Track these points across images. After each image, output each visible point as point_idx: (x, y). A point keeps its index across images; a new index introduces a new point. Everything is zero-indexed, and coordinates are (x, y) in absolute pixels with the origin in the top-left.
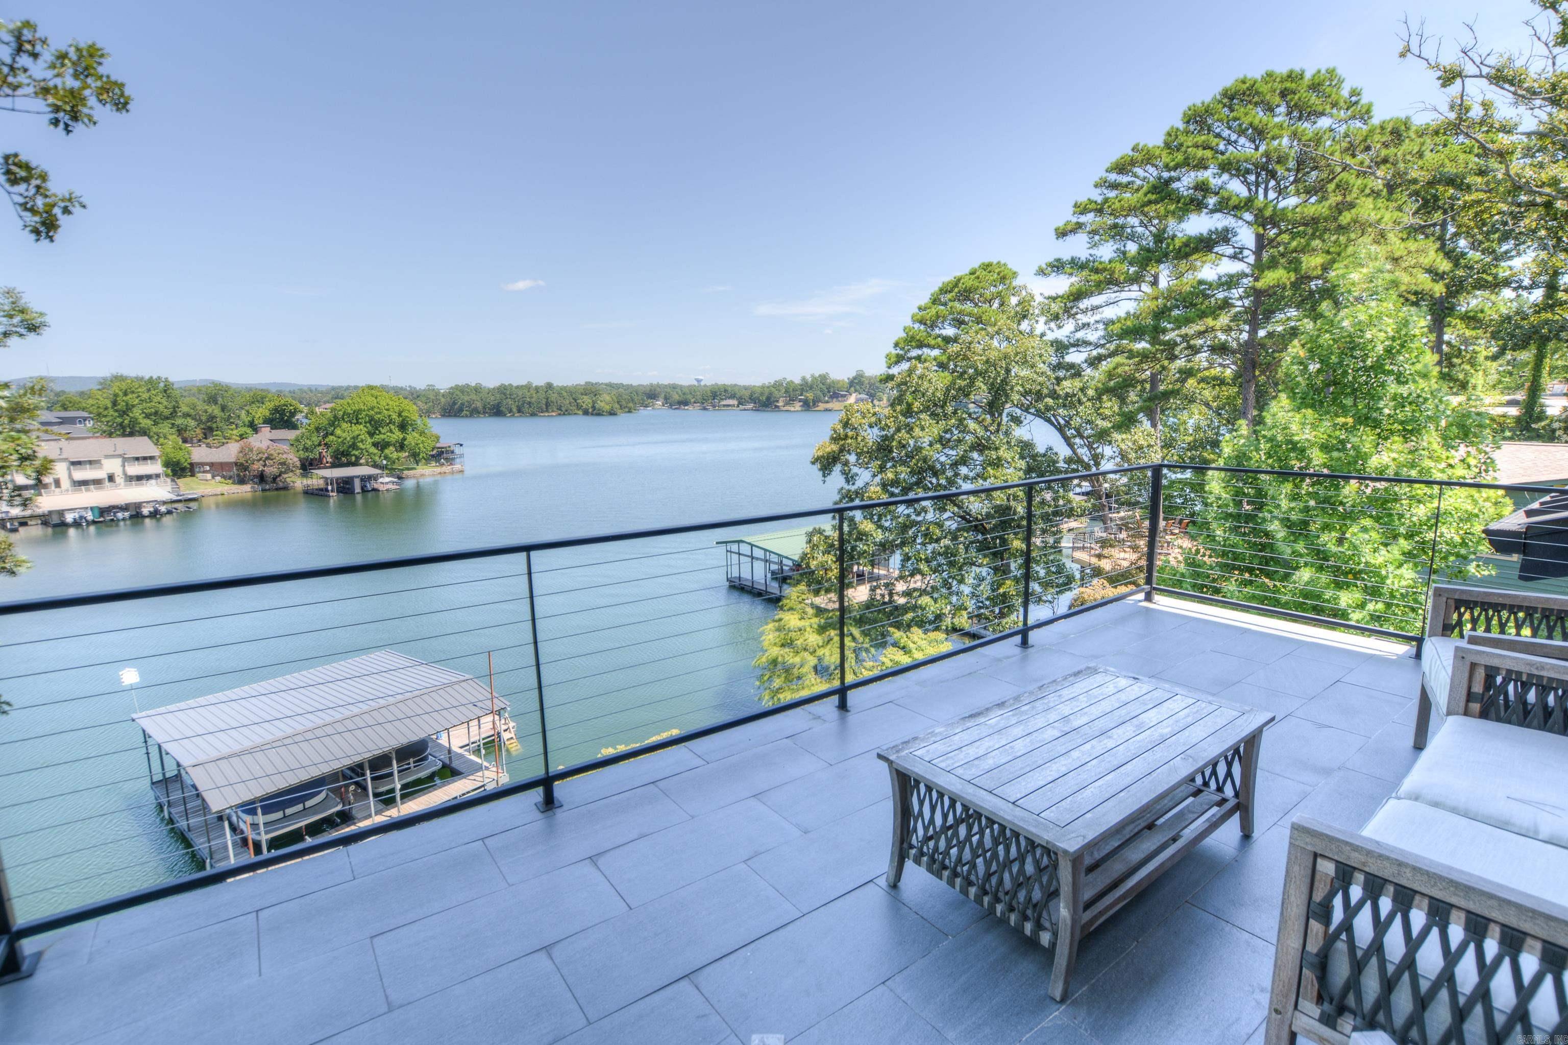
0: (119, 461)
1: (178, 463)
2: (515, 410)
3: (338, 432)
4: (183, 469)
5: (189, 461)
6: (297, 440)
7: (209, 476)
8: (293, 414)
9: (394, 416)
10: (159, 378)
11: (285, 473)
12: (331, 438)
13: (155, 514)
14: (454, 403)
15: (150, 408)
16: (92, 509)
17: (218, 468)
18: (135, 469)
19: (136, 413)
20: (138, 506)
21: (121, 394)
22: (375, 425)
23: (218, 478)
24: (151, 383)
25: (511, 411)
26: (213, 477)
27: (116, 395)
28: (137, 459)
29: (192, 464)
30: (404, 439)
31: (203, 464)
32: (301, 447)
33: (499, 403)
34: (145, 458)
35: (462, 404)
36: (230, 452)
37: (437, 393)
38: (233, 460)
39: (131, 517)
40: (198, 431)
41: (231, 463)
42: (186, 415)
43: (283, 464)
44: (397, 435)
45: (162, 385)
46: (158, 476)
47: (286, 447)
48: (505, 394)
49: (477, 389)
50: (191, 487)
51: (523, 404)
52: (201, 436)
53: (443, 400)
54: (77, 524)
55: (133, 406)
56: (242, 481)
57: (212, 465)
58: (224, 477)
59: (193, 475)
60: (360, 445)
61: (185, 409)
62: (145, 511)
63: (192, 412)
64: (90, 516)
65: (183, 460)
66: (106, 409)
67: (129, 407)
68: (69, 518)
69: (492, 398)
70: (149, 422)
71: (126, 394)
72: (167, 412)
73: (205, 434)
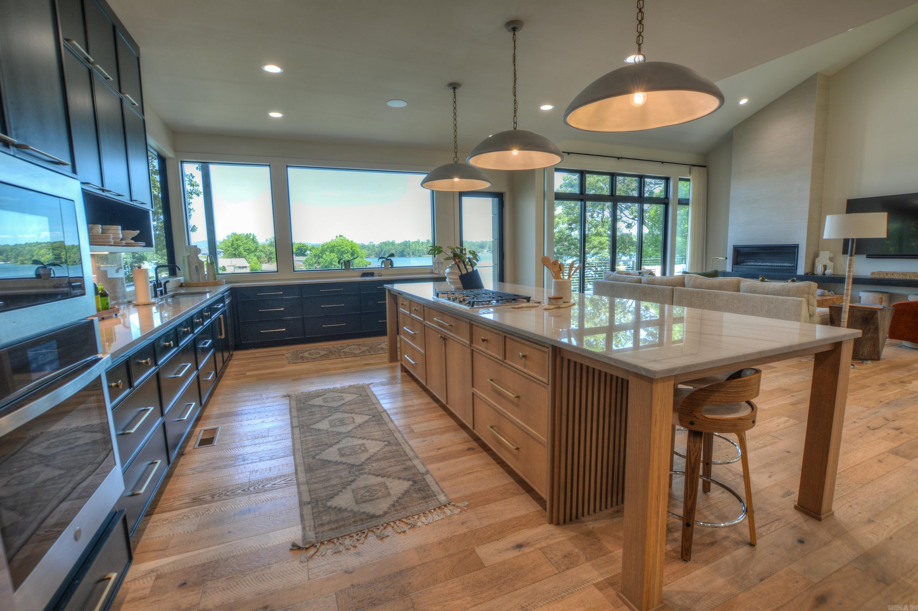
2: (411, 254)
3: (324, 256)
5: (261, 269)
6: (306, 261)
8: (306, 251)
10: (250, 234)
12: (321, 259)
14: (382, 251)
15: (247, 246)
19: (241, 249)
21: (235, 240)
24: (247, 236)
25: (409, 254)
27: (233, 241)
32: (308, 264)
33: (403, 250)
35: (385, 251)
37: (374, 246)
40: (266, 259)
42: (262, 251)
45: (252, 237)
47: (301, 263)
48: (406, 246)
49: (393, 244)
51: (415, 251)
52: (266, 261)
53: (376, 249)
55: (240, 246)
61: (261, 248)
66: (229, 247)
67: (239, 246)
69: (400, 248)
70: (246, 253)
71: (237, 241)
72: (253, 249)
73: (269, 261)
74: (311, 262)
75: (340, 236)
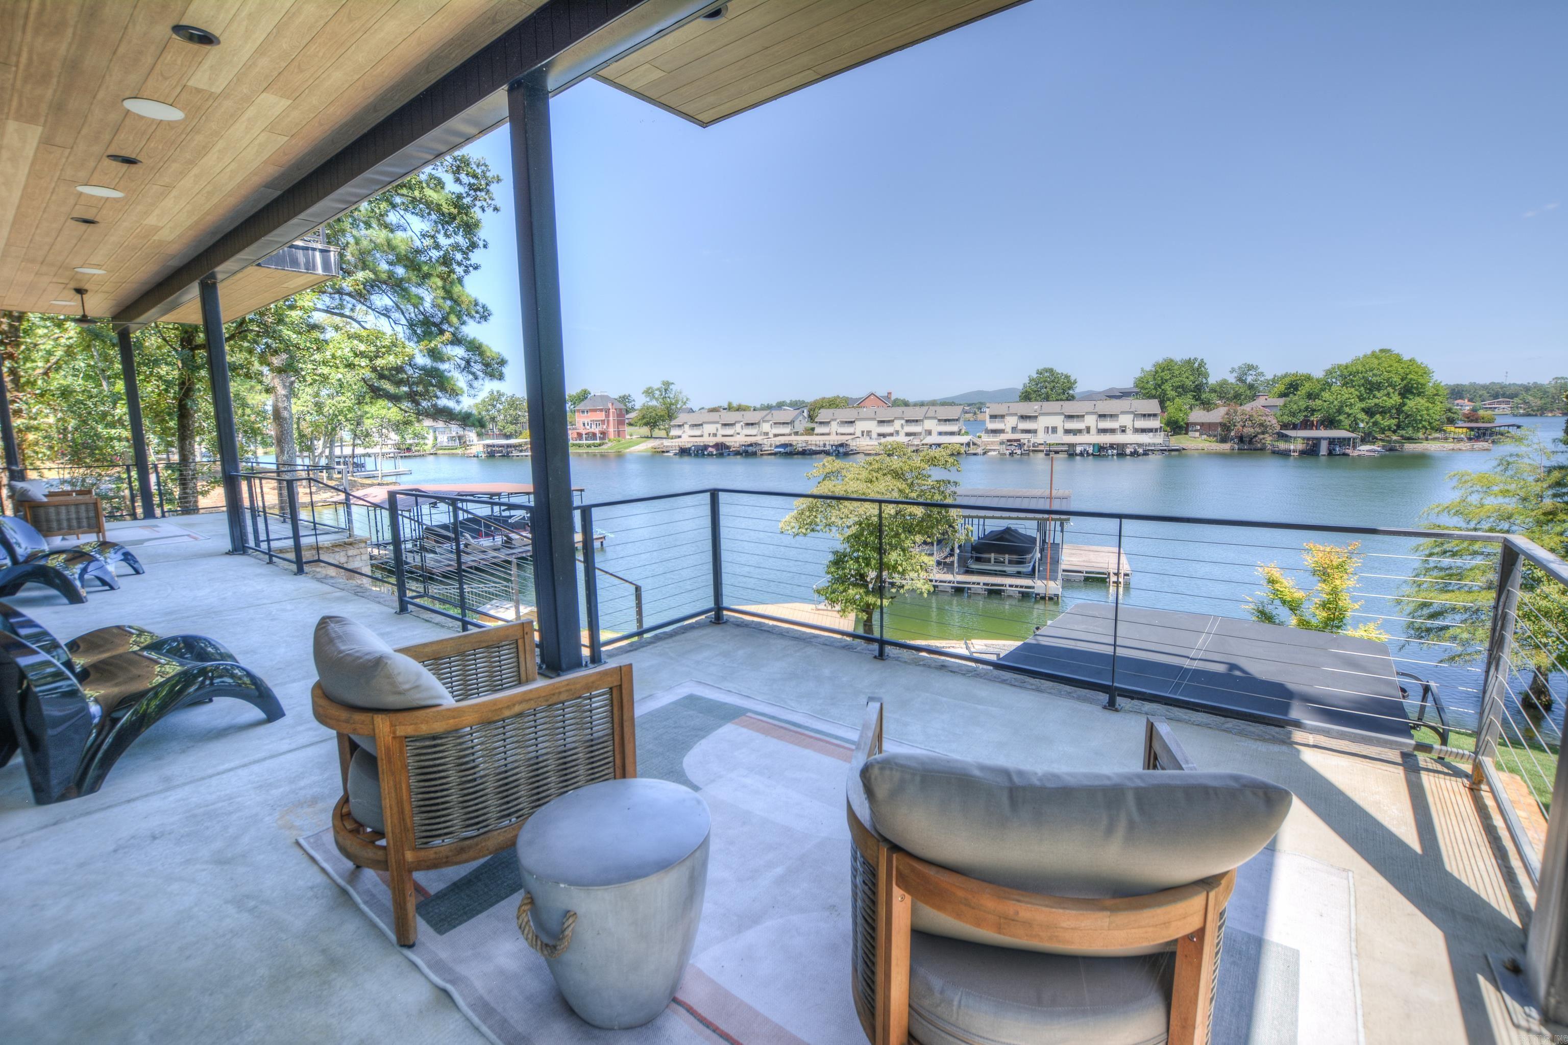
0: (1132, 416)
1: (1176, 422)
4: (1180, 427)
7: (1197, 434)
9: (1396, 379)
11: (1263, 433)
13: (1134, 454)
16: (1094, 445)
17: (1207, 428)
18: (1141, 423)
20: (1124, 446)
22: (1372, 388)
23: (1205, 437)
26: (1201, 434)
28: (1144, 415)
29: (1187, 424)
30: (1404, 404)
31: (1195, 424)
34: (1150, 415)
36: (1217, 415)
38: (1218, 421)
39: (1118, 454)
41: (1216, 424)
43: (1261, 425)
44: (1396, 399)
46: (1156, 430)
50: (1177, 441)
54: (1081, 454)
56: (1224, 440)
57: (1202, 425)
58: (1209, 436)
59: (1186, 434)
60: (1346, 409)
62: (1128, 451)
63: (1218, 389)
64: (1091, 451)
65: (1180, 420)
68: (1078, 449)
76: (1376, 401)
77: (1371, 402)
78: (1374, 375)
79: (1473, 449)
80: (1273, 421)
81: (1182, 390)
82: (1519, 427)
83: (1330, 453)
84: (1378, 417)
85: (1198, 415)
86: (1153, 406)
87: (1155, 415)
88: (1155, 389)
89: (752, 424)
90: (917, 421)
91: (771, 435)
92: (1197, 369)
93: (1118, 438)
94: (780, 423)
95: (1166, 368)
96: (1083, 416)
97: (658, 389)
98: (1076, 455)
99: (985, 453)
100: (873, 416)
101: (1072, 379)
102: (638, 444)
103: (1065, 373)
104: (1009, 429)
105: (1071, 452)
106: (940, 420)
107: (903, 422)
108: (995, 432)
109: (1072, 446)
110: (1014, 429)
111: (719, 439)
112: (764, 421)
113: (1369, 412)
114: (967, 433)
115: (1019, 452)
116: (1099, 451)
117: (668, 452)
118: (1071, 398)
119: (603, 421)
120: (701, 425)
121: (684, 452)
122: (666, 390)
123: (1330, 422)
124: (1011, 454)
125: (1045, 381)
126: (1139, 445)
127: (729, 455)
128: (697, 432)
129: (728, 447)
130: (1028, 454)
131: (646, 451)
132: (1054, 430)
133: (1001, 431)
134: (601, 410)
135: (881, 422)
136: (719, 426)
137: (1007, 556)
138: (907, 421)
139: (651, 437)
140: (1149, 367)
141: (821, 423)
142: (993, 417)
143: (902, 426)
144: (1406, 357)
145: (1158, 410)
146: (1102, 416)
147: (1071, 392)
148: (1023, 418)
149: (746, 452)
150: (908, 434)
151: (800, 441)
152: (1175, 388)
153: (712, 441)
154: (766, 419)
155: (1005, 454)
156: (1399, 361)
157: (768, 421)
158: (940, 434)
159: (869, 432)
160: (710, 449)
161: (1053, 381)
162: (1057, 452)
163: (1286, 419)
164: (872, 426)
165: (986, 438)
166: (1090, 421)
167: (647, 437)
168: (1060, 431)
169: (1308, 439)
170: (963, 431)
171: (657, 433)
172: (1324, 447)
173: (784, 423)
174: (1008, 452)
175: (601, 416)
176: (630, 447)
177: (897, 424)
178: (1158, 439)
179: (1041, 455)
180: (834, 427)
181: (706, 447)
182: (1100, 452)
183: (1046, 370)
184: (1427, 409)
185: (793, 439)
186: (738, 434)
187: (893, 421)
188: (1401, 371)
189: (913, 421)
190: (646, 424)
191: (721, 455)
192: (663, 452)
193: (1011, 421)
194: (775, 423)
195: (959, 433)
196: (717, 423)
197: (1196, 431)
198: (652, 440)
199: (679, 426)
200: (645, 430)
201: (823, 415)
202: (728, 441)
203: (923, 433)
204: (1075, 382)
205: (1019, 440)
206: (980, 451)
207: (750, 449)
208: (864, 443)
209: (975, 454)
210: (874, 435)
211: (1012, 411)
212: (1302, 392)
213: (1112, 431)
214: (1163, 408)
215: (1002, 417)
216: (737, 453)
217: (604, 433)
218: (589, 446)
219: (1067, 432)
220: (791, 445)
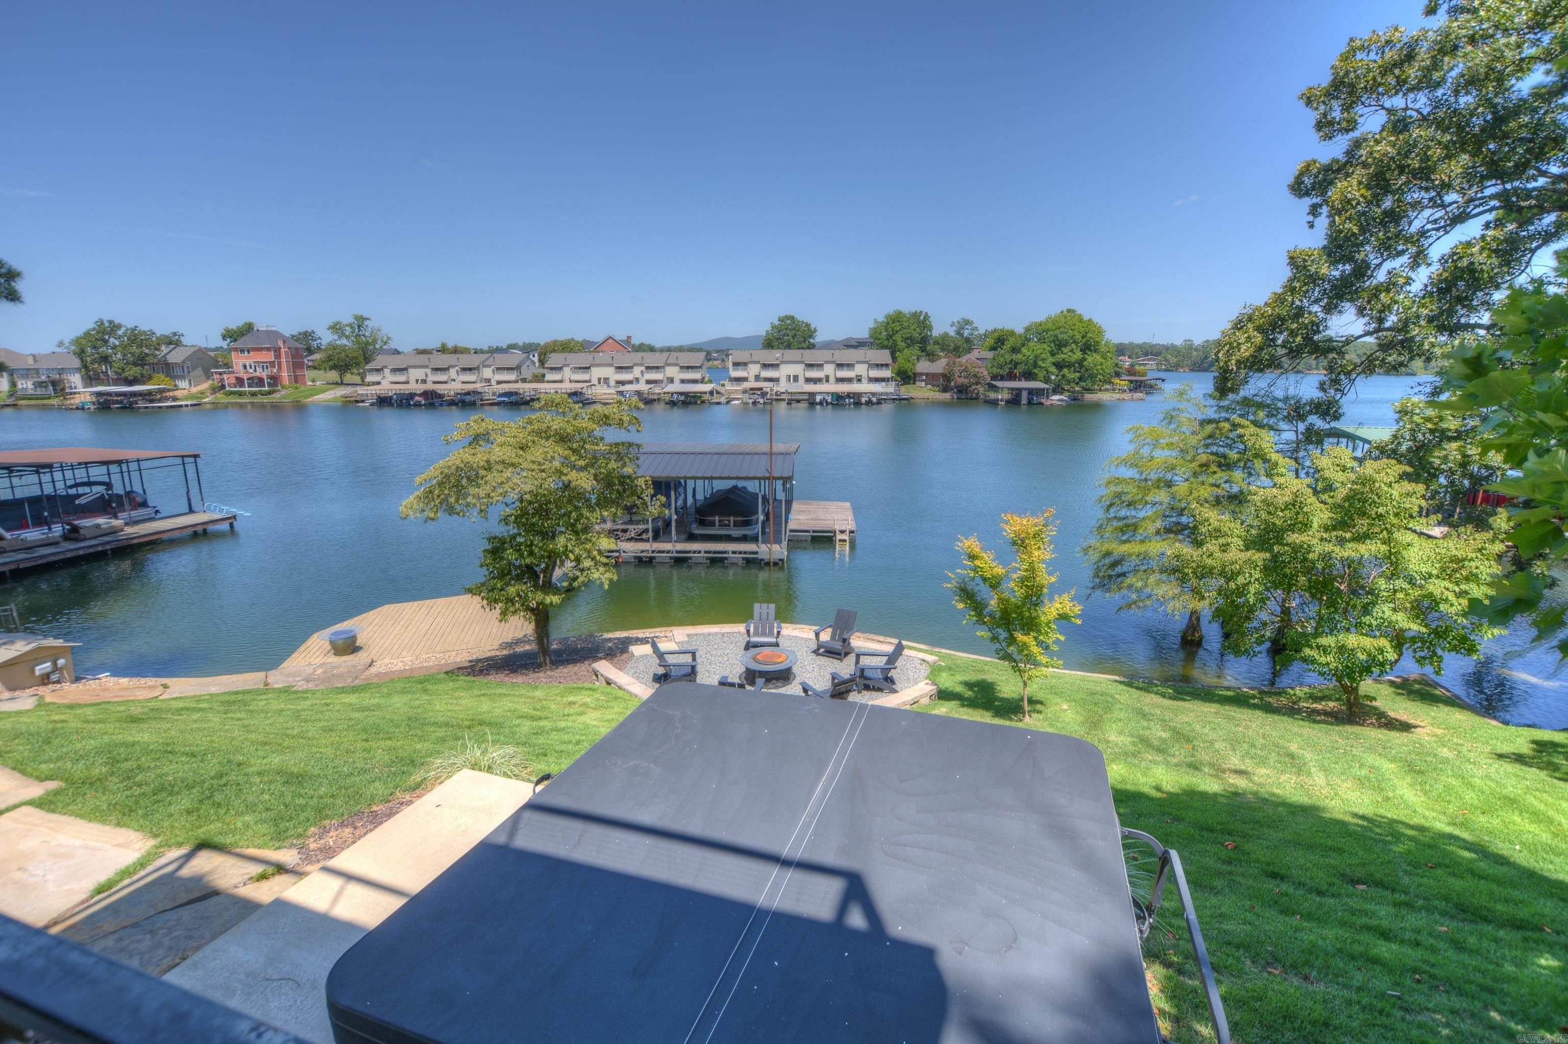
0: (866, 366)
1: (905, 372)
4: (909, 377)
5: (913, 371)
6: (994, 358)
7: (923, 384)
9: (1078, 337)
10: (921, 312)
11: (977, 383)
12: (1020, 356)
13: (869, 403)
15: (905, 333)
16: (833, 394)
17: (931, 378)
18: (875, 373)
19: (898, 337)
20: (860, 395)
21: (891, 323)
22: (1060, 345)
23: (929, 387)
24: (915, 315)
26: (926, 384)
27: (888, 323)
28: (877, 365)
29: (915, 374)
30: (1084, 359)
31: (922, 374)
32: (994, 363)
34: (882, 365)
36: (939, 366)
38: (941, 371)
39: (855, 403)
41: (939, 374)
42: (936, 343)
43: (975, 376)
44: (1078, 355)
45: (922, 318)
46: (888, 380)
50: (907, 391)
54: (821, 403)
55: (897, 332)
56: (945, 390)
57: (927, 375)
58: (933, 386)
59: (914, 384)
60: (1040, 363)
62: (863, 400)
63: (940, 341)
64: (829, 400)
65: (909, 370)
67: (894, 333)
68: (818, 398)
70: (903, 344)
71: (893, 323)
72: (920, 339)
74: (1002, 359)
75: (1069, 311)
76: (1063, 356)
77: (1060, 357)
78: (1062, 333)
79: (1132, 400)
80: (984, 372)
81: (910, 341)
82: (1163, 380)
83: (1030, 403)
84: (1065, 371)
85: (924, 366)
86: (884, 356)
87: (887, 365)
88: (888, 339)
89: (470, 369)
90: (658, 368)
91: (493, 383)
92: (921, 321)
93: (855, 388)
94: (504, 369)
95: (896, 319)
96: (822, 365)
97: (350, 325)
98: (817, 404)
99: (728, 402)
100: (610, 362)
101: (813, 327)
102: (323, 392)
103: (805, 321)
104: (752, 378)
105: (811, 401)
106: (682, 367)
107: (643, 368)
108: (739, 380)
109: (812, 395)
110: (757, 378)
111: (429, 386)
112: (484, 366)
113: (1059, 366)
114: (710, 381)
115: (761, 401)
116: (837, 400)
117: (363, 401)
118: (812, 347)
119: (272, 364)
120: (406, 369)
121: (383, 401)
122: (359, 326)
123: (1029, 375)
124: (754, 403)
125: (786, 329)
126: (873, 394)
127: (441, 405)
128: (402, 378)
129: (440, 396)
130: (771, 403)
131: (335, 399)
132: (796, 378)
133: (745, 379)
134: (268, 349)
135: (620, 369)
136: (429, 371)
137: (732, 519)
138: (648, 368)
139: (342, 383)
140: (881, 318)
141: (552, 369)
142: (736, 364)
143: (642, 373)
144: (1086, 318)
145: (889, 360)
146: (840, 366)
147: (812, 341)
148: (765, 366)
149: (463, 402)
150: (648, 382)
151: (526, 389)
152: (905, 340)
153: (420, 388)
154: (486, 363)
155: (748, 403)
156: (1081, 320)
157: (489, 366)
158: (683, 381)
159: (606, 380)
160: (417, 398)
161: (794, 329)
162: (798, 401)
163: (996, 371)
164: (609, 372)
165: (729, 387)
166: (829, 369)
167: (337, 384)
168: (801, 380)
169: (1013, 389)
170: (706, 379)
171: (348, 378)
172: (1025, 395)
173: (508, 369)
174: (751, 401)
175: (271, 357)
176: (312, 395)
177: (637, 371)
178: (890, 388)
179: (783, 405)
180: (567, 373)
181: (412, 396)
182: (839, 401)
183: (788, 317)
184: (1101, 364)
185: (520, 387)
186: (454, 380)
187: (631, 367)
188: (1082, 330)
189: (654, 368)
190: (332, 368)
191: (431, 406)
192: (357, 401)
193: (754, 369)
194: (498, 369)
195: (702, 381)
196: (426, 367)
197: (922, 381)
198: (342, 388)
199: (378, 370)
200: (334, 375)
201: (554, 359)
202: (440, 388)
203: (665, 381)
204: (815, 331)
205: (761, 389)
206: (723, 400)
207: (468, 398)
208: (601, 391)
209: (718, 403)
210: (612, 383)
211: (755, 358)
212: (1007, 346)
213: (849, 380)
214: (894, 359)
215: (745, 364)
216: (452, 403)
217: (275, 380)
218: (254, 394)
219: (808, 380)
220: (516, 393)
